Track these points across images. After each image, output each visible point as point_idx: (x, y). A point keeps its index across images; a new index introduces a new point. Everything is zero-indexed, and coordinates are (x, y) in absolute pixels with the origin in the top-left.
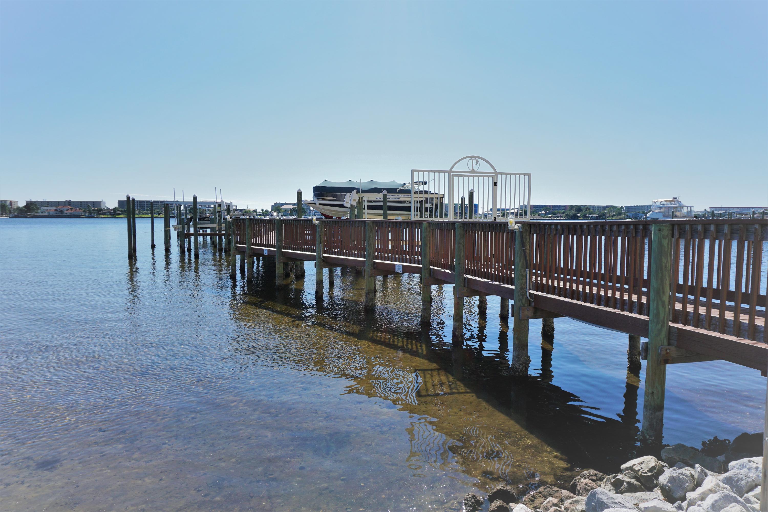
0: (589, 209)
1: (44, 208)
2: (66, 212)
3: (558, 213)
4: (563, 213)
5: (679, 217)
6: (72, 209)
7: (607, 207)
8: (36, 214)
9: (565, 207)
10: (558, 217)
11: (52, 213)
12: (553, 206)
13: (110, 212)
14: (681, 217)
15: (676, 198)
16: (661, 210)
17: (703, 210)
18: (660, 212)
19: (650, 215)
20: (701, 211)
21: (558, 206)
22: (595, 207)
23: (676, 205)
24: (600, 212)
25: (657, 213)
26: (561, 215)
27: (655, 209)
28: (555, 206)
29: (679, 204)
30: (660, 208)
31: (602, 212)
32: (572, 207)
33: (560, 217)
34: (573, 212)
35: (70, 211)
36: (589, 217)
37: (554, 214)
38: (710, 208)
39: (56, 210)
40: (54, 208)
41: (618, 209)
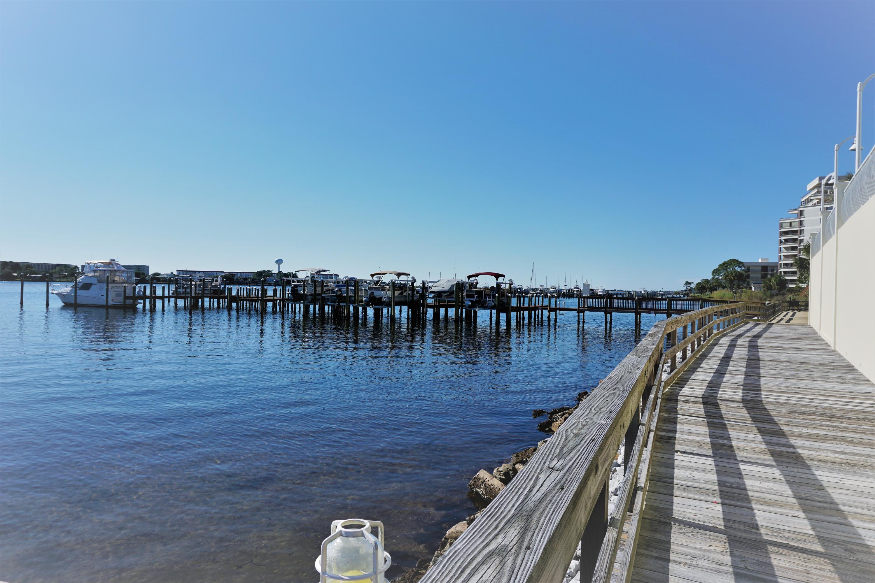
5: (117, 283)
14: (119, 283)
15: (114, 260)
16: (96, 274)
17: (169, 273)
18: (94, 276)
19: (82, 279)
20: (167, 274)
23: (114, 268)
25: (90, 277)
27: (89, 272)
29: (117, 267)
30: (95, 271)
34: (7, 270)
38: (177, 271)
41: (72, 269)
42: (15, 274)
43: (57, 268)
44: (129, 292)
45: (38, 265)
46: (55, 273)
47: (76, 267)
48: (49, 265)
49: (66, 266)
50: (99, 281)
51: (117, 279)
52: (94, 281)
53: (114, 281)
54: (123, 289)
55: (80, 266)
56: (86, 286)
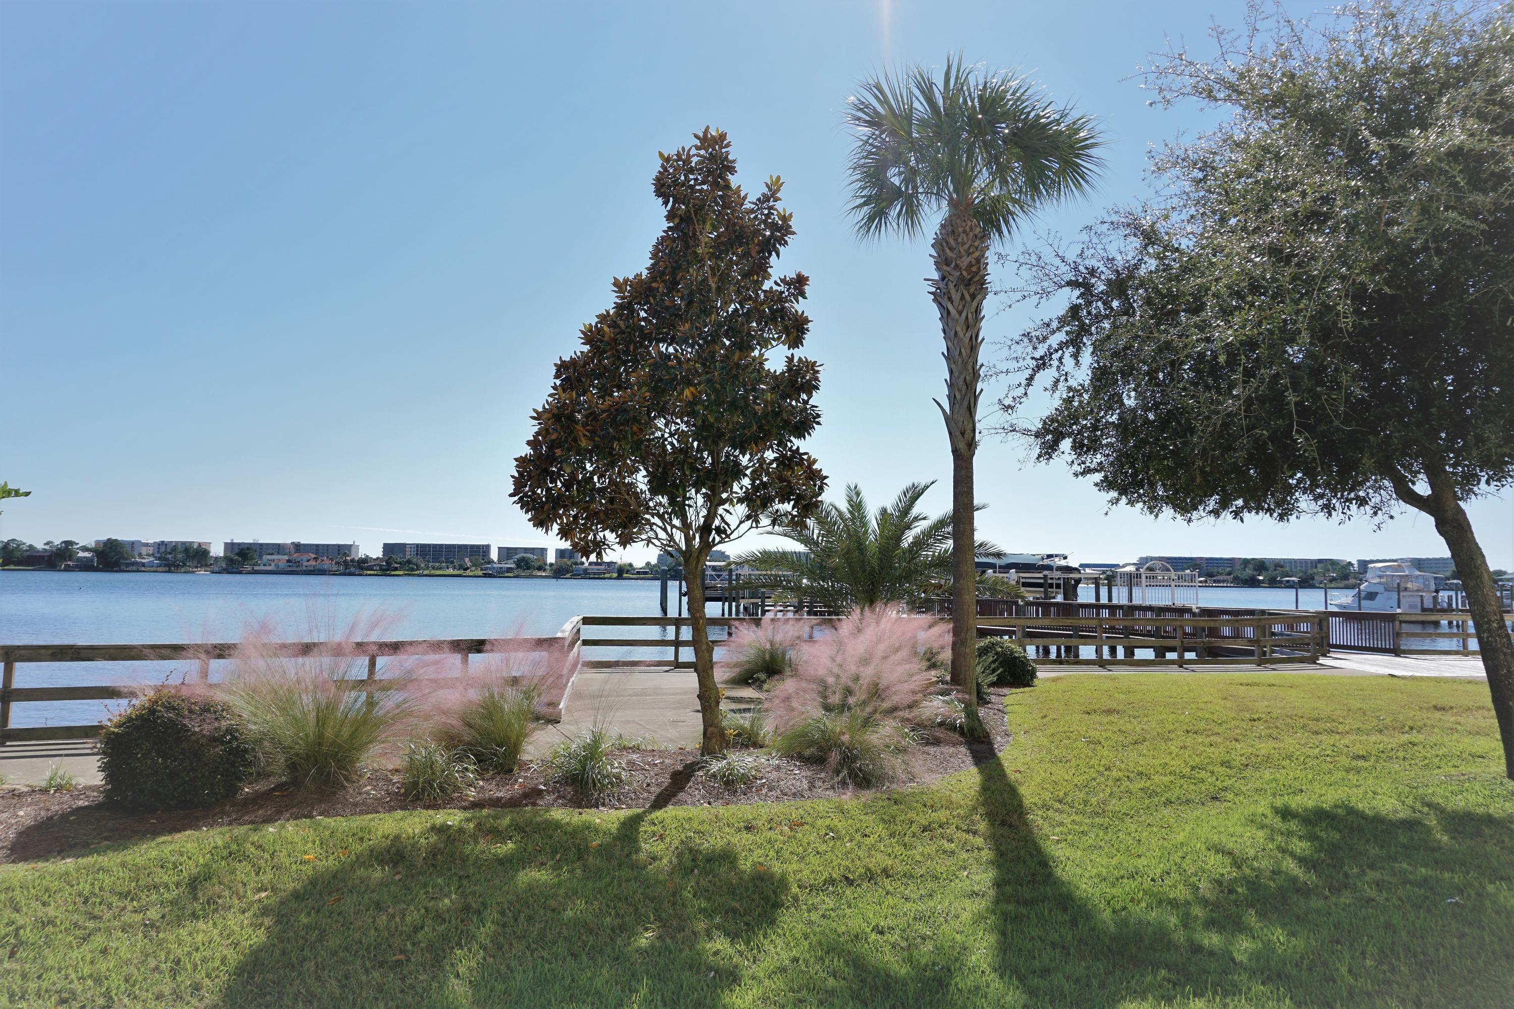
0: (1282, 567)
1: (269, 557)
2: (305, 564)
3: (1219, 573)
4: (1229, 574)
6: (316, 559)
7: (1320, 561)
8: (256, 568)
9: (1232, 561)
10: (1219, 581)
11: (283, 565)
12: (1207, 559)
13: (381, 566)
21: (1216, 559)
22: (1295, 561)
23: (1404, 571)
24: (1306, 572)
25: (1375, 584)
26: (1225, 577)
28: (1211, 559)
31: (1310, 572)
32: (1246, 562)
33: (1224, 581)
34: (1249, 572)
35: (313, 563)
36: (1281, 582)
37: (1210, 575)
39: (289, 561)
40: (286, 557)
41: (1343, 567)
42: (1261, 578)
43: (1319, 565)
44: (1428, 604)
45: (1290, 561)
46: (1318, 573)
47: (1350, 564)
48: (1305, 561)
49: (1333, 563)
50: (1386, 590)
51: (1409, 585)
52: (1380, 589)
53: (1406, 589)
54: (1419, 600)
55: (1355, 562)
56: (1371, 596)
